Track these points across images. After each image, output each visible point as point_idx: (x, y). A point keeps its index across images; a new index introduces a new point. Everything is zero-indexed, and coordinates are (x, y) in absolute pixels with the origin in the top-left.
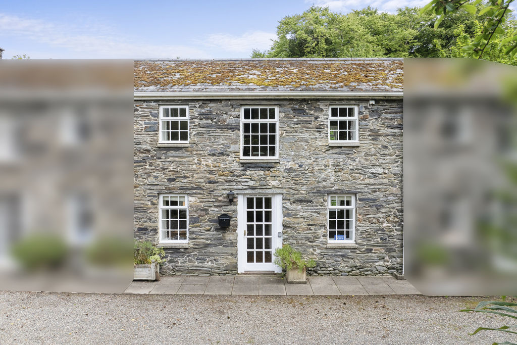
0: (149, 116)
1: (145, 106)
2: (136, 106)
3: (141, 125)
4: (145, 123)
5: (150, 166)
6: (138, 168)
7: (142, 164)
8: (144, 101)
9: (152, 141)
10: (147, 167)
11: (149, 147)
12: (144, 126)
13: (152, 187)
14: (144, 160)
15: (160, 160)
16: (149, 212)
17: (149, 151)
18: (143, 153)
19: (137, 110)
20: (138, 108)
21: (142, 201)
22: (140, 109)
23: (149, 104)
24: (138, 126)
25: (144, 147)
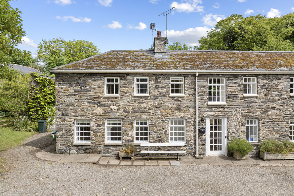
0: (286, 82)
1: (284, 77)
2: (280, 77)
3: (282, 86)
4: (284, 85)
5: (286, 105)
6: (281, 106)
7: (283, 105)
8: (284, 75)
9: (287, 94)
10: (285, 106)
11: (286, 97)
12: (283, 87)
13: (287, 115)
14: (284, 103)
15: (291, 103)
16: (286, 127)
17: (286, 98)
18: (283, 99)
19: (281, 79)
20: (281, 78)
21: (282, 122)
22: (282, 79)
23: (286, 76)
24: (281, 86)
25: (284, 96)
